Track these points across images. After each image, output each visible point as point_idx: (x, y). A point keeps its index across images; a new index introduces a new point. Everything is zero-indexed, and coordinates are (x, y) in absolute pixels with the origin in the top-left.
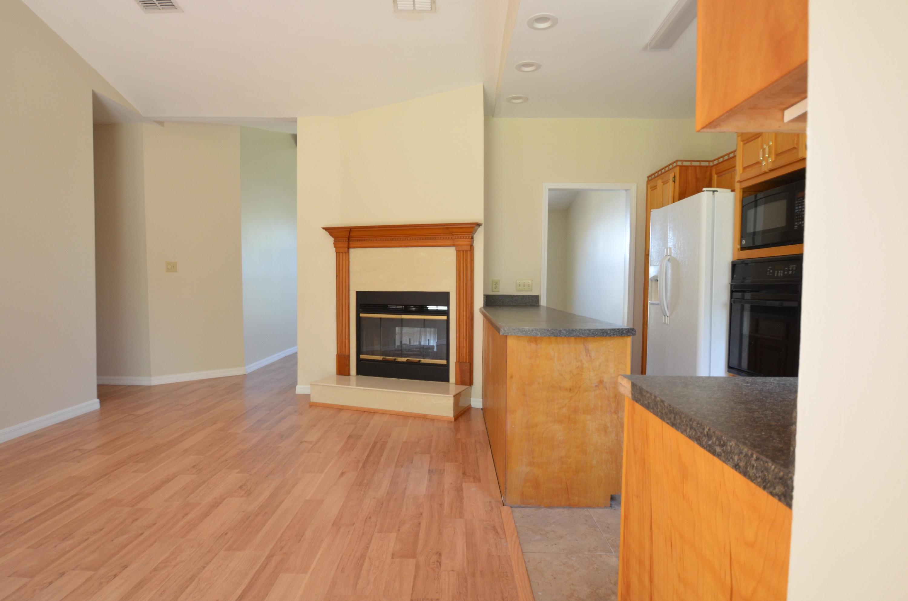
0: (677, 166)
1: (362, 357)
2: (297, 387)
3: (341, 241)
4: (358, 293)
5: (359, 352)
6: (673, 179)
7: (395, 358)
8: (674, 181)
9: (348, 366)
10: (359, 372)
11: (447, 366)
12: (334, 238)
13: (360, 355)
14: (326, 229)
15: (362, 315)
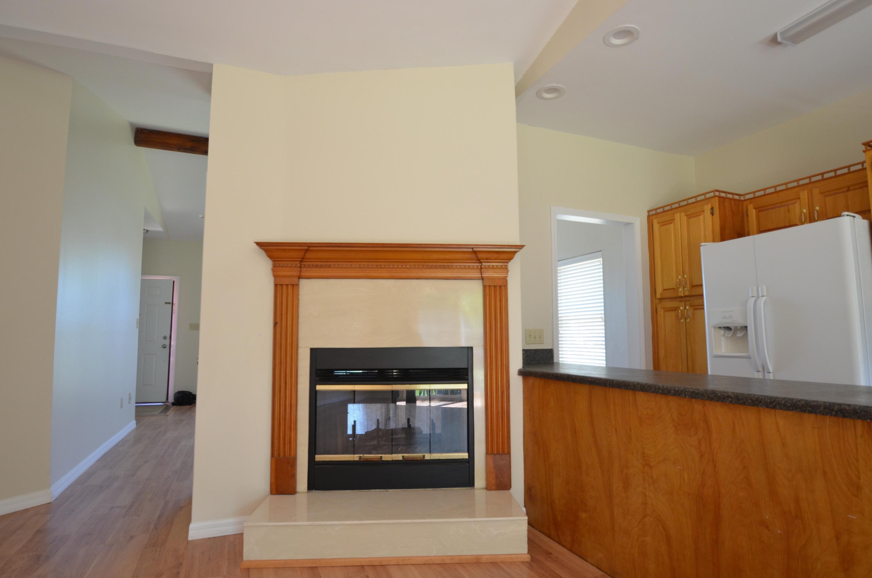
0: (715, 196)
1: (319, 458)
2: (192, 526)
3: (286, 267)
4: (314, 352)
5: (313, 451)
6: (711, 211)
7: (380, 455)
8: (712, 214)
9: (293, 476)
10: (312, 486)
11: (470, 462)
12: (274, 261)
13: (315, 454)
14: (260, 245)
15: (319, 387)
